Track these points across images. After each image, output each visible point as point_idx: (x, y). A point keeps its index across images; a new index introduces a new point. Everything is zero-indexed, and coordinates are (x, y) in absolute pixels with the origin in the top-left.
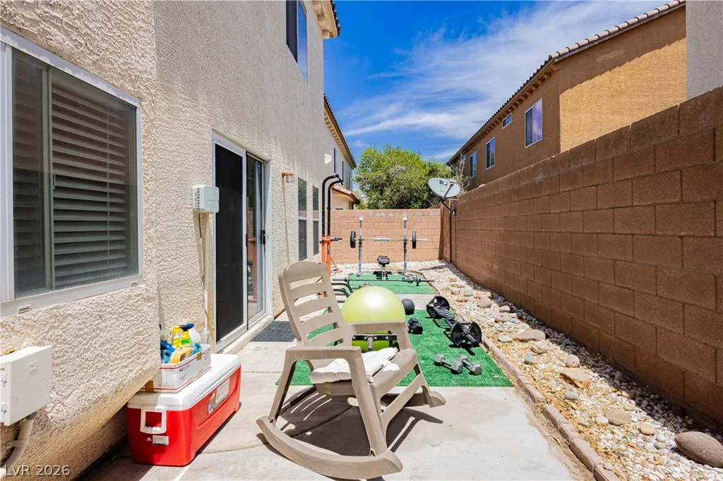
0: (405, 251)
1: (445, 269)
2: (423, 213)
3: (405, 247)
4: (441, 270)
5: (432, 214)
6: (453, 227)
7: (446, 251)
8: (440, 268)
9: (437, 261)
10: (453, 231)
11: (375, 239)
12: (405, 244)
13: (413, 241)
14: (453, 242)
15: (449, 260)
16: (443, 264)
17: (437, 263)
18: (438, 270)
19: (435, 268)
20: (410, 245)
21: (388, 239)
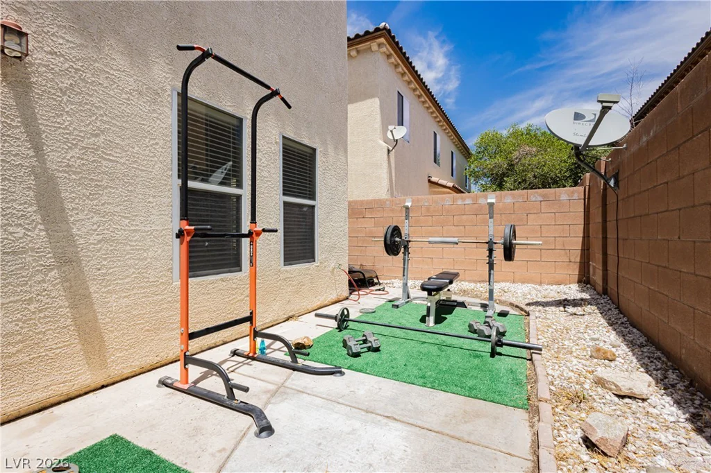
0: (491, 266)
1: (588, 308)
2: (543, 196)
3: (490, 256)
4: (578, 310)
5: (564, 197)
6: (611, 216)
7: (594, 268)
8: (576, 303)
9: (575, 287)
10: (611, 225)
11: (431, 239)
12: (491, 251)
13: (505, 244)
14: (611, 251)
15: (600, 288)
16: (586, 296)
17: (573, 291)
18: (571, 309)
19: (564, 303)
20: (499, 253)
21: (455, 240)
